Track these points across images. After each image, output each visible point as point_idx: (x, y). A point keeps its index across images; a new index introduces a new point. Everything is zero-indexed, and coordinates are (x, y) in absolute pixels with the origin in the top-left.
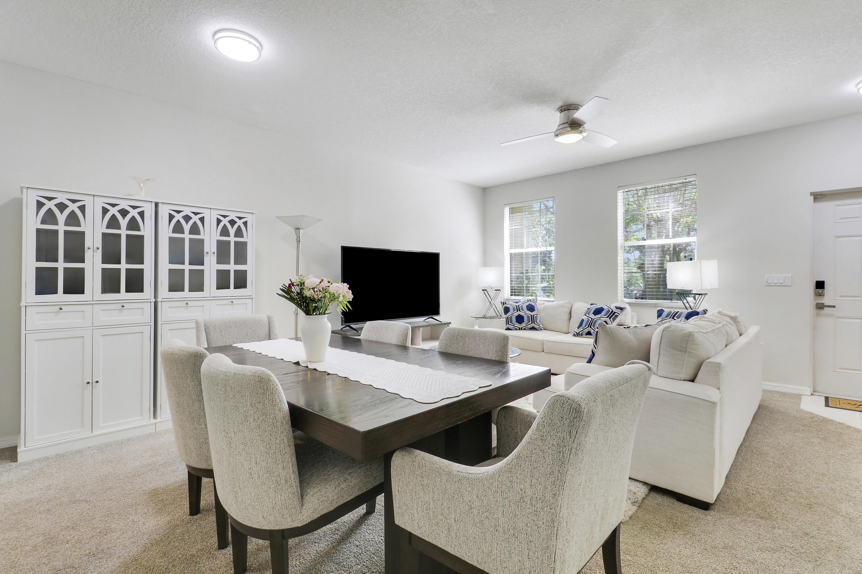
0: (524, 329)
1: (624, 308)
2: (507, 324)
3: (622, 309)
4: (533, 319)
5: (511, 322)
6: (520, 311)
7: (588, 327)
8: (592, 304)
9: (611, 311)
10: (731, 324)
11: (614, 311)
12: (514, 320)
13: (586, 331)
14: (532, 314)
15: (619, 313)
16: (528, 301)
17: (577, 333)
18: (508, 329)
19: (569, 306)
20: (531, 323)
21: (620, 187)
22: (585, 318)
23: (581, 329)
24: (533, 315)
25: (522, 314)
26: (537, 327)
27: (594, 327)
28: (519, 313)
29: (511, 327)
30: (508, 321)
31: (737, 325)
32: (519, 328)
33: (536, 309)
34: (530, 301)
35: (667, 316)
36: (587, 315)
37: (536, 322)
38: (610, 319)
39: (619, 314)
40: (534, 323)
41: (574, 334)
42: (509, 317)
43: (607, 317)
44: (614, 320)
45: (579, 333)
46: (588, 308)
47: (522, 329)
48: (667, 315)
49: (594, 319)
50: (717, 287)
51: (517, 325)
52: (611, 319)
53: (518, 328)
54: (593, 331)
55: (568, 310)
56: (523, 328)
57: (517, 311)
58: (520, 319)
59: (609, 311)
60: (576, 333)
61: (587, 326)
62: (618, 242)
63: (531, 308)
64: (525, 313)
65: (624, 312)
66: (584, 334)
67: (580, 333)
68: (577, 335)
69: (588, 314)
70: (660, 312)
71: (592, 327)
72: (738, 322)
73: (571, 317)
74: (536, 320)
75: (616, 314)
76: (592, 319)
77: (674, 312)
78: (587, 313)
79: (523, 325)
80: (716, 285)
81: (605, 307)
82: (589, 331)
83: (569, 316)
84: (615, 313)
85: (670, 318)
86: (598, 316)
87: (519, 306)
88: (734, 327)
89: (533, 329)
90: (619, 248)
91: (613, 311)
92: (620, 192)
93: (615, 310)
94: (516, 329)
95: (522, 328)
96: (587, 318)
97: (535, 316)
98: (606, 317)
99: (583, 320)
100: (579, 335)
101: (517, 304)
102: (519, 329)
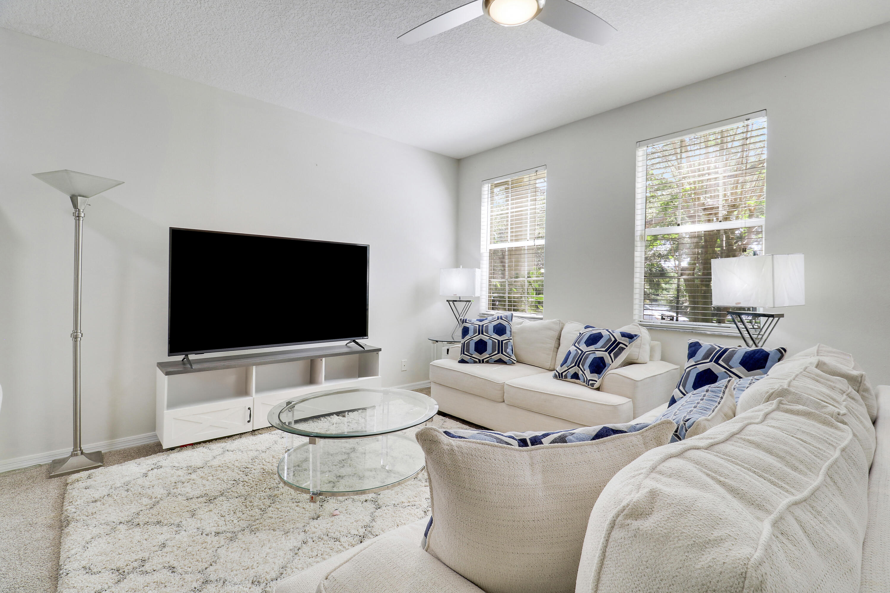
0: (487, 362)
1: (636, 335)
2: (461, 354)
3: (631, 337)
4: (500, 347)
5: (468, 351)
6: (482, 334)
7: (575, 365)
8: (586, 327)
9: (613, 339)
10: (853, 399)
11: (618, 341)
12: (472, 346)
13: (572, 371)
14: (501, 338)
15: (627, 344)
16: (498, 319)
17: (559, 373)
18: (462, 361)
19: (558, 328)
20: (496, 352)
21: (640, 143)
22: (573, 349)
23: (565, 368)
24: (502, 341)
25: (485, 338)
26: (505, 359)
27: (583, 366)
28: (481, 336)
29: (467, 358)
30: (465, 348)
31: (863, 398)
32: (479, 360)
33: (508, 332)
34: (502, 319)
35: (706, 357)
36: (576, 344)
37: (505, 352)
38: (609, 353)
39: (627, 346)
40: (502, 353)
41: (555, 375)
42: (466, 342)
43: (606, 351)
44: (616, 356)
45: (562, 373)
46: (580, 333)
47: (483, 362)
48: (705, 354)
49: (585, 352)
50: (803, 303)
51: (476, 355)
52: (612, 355)
53: (477, 360)
54: (582, 373)
55: (556, 334)
56: (485, 360)
57: (479, 334)
58: (481, 346)
59: (610, 339)
60: (557, 374)
61: (573, 364)
62: (636, 230)
63: (500, 330)
64: (490, 338)
65: (636, 342)
66: (569, 376)
67: (564, 374)
68: (560, 376)
69: (578, 344)
70: (693, 348)
71: (580, 366)
72: (866, 390)
73: (559, 345)
74: (506, 348)
75: (621, 345)
76: (582, 351)
77: (718, 348)
78: (578, 341)
79: (485, 355)
80: (800, 299)
81: (605, 333)
82: (576, 372)
83: (557, 342)
84: (619, 343)
85: (711, 361)
86: (592, 348)
87: (483, 326)
88: (861, 405)
89: (500, 361)
90: (637, 238)
91: (616, 340)
92: (640, 150)
93: (619, 339)
94: (475, 362)
95: (483, 360)
96: (576, 350)
97: (504, 342)
98: (604, 349)
99: (569, 353)
100: (562, 378)
101: (481, 323)
102: (480, 362)
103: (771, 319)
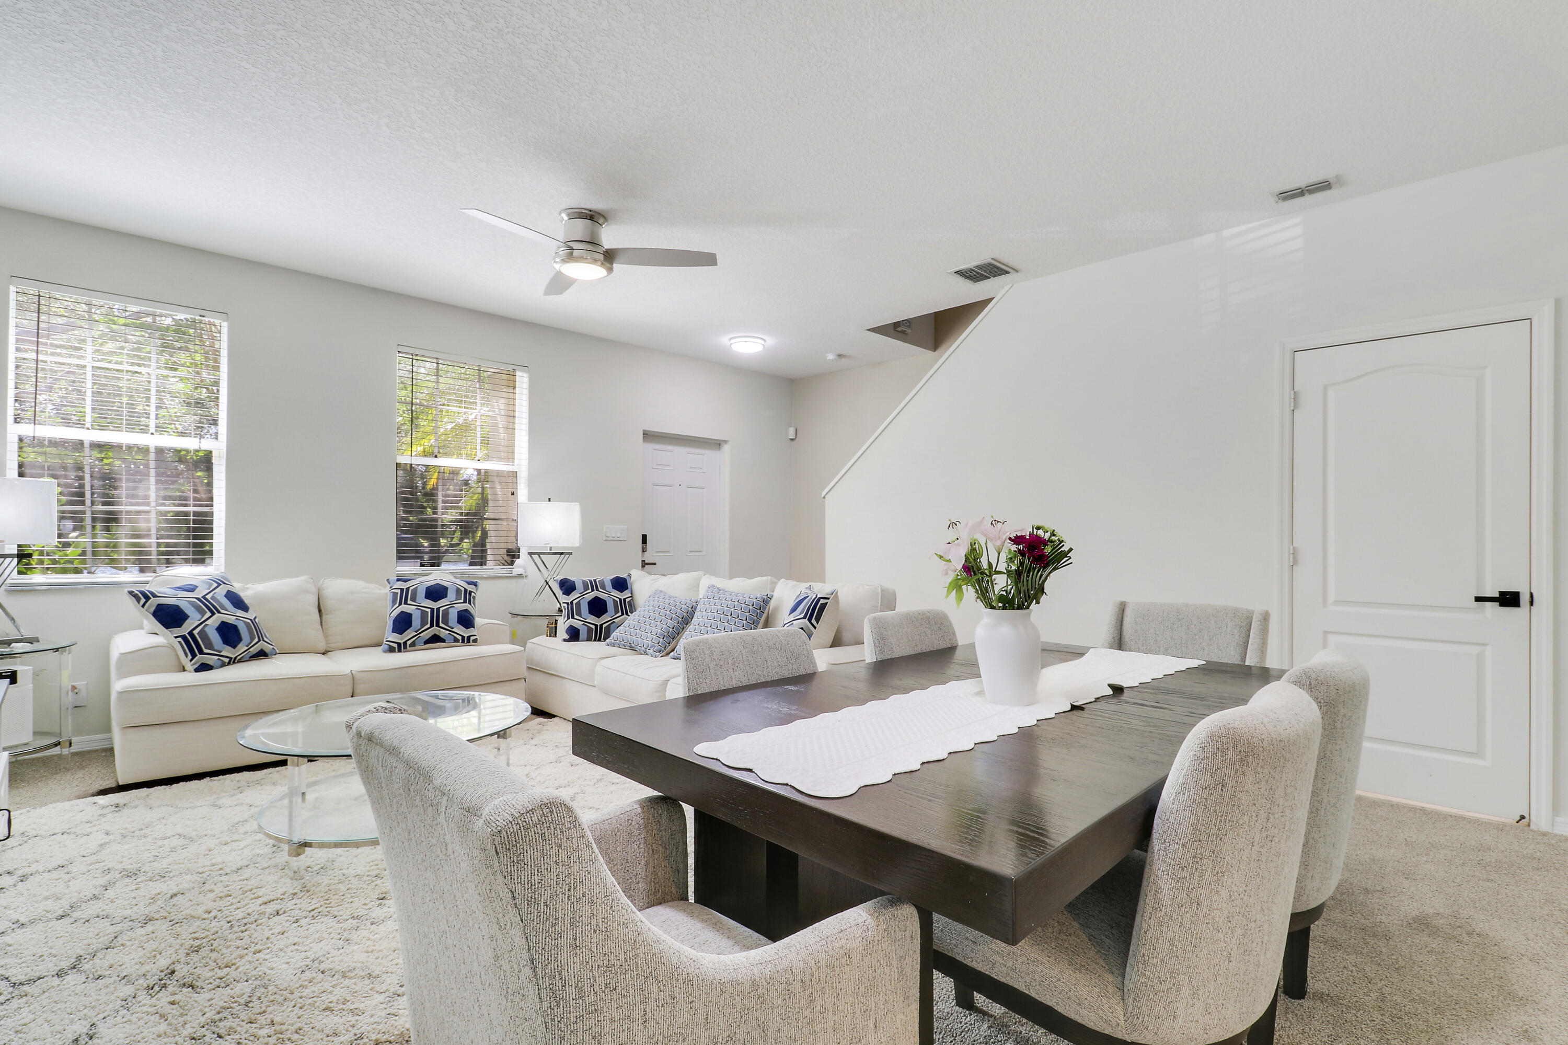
103: (563, 556)
